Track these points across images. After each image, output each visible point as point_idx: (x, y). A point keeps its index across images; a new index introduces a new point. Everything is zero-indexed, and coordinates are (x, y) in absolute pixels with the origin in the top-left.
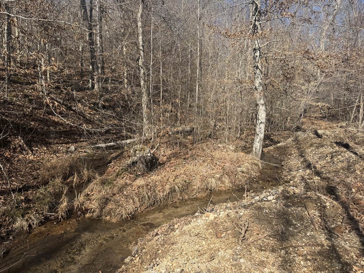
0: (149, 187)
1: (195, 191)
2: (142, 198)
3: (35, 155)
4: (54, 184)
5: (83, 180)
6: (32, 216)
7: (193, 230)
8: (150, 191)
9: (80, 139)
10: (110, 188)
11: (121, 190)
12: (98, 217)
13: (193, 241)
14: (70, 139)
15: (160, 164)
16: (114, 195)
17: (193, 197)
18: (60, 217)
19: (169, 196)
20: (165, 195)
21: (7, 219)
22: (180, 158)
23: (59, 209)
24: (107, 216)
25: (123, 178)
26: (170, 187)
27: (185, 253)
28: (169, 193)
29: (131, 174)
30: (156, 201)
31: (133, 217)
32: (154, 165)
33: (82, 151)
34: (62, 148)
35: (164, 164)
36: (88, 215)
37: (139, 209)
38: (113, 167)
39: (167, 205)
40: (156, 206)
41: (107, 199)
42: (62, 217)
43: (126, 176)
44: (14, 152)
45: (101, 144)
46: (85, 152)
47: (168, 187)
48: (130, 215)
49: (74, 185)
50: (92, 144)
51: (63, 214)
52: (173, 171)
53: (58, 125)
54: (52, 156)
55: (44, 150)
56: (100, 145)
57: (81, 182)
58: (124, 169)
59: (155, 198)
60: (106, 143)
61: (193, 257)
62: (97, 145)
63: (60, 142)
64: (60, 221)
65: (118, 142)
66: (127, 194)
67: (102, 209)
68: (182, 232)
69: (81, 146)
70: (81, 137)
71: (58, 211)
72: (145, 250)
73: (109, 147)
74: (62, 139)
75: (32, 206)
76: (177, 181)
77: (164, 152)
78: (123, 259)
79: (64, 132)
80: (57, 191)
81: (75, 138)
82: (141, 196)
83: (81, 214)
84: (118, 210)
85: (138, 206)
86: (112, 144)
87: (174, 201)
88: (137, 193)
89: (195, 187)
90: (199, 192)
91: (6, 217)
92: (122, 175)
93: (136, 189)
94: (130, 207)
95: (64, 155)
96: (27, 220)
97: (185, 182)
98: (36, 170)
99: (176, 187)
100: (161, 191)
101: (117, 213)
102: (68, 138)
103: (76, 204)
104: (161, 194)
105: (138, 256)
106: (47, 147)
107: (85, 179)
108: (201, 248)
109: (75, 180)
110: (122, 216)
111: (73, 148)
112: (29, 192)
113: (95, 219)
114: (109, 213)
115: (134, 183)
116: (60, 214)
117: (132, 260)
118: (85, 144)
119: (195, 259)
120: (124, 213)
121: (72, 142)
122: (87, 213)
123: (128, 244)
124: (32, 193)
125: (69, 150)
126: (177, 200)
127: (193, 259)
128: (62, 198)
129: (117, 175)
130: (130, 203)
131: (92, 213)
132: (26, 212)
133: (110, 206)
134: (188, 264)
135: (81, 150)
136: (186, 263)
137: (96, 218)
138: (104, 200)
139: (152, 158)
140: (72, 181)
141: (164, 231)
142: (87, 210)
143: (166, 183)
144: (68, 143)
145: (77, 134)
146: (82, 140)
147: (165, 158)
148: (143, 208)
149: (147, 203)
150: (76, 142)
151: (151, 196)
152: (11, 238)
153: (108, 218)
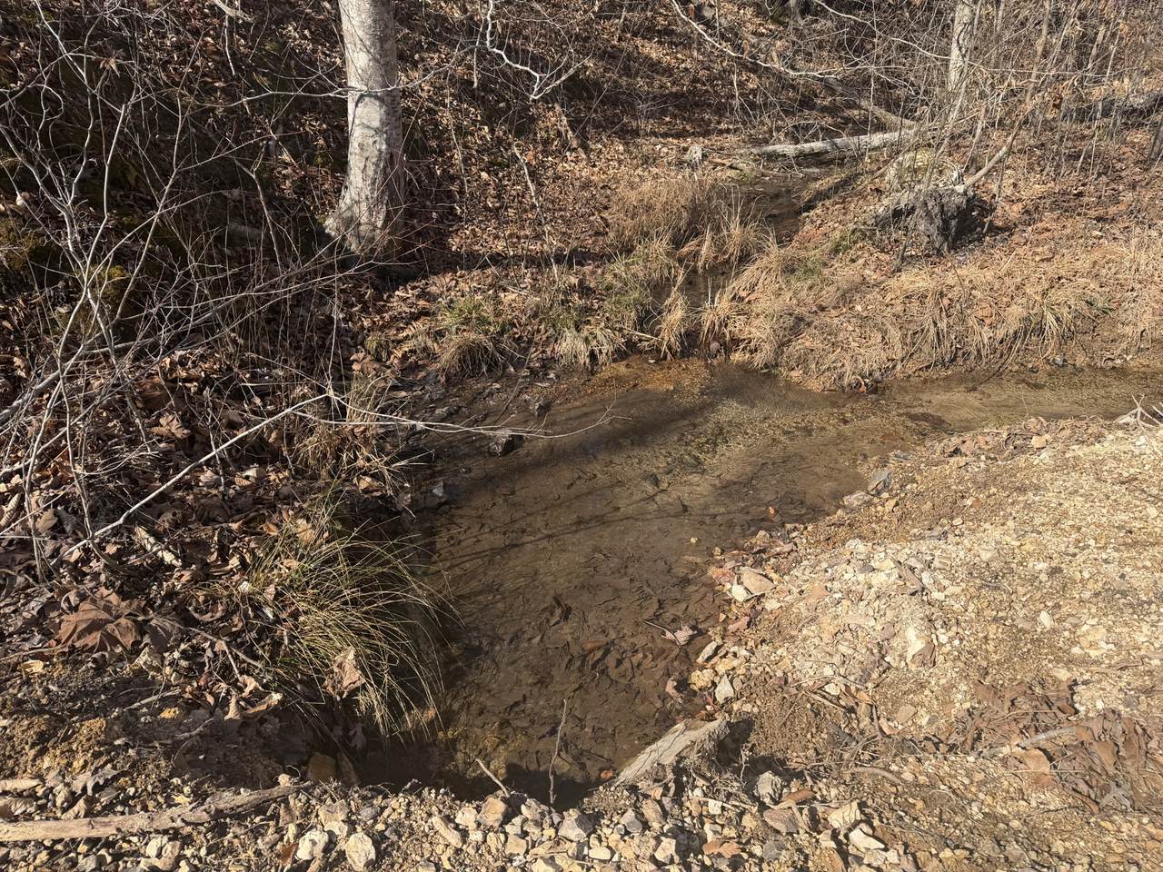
0: (946, 301)
1: (1124, 345)
2: (915, 334)
3: (594, 166)
4: (647, 254)
5: (725, 253)
6: (598, 332)
7: (1111, 464)
8: (948, 316)
9: (719, 123)
10: (810, 288)
11: (846, 298)
12: (766, 366)
13: (1108, 498)
14: (689, 120)
15: (994, 230)
16: (823, 309)
17: (1110, 364)
18: (664, 348)
19: (1013, 342)
20: (999, 337)
21: (542, 327)
22: (1079, 214)
23: (664, 325)
24: (793, 369)
25: (853, 261)
26: (1025, 314)
27: (1071, 523)
28: (1016, 333)
29: (882, 251)
30: (960, 353)
31: (876, 389)
32: (972, 231)
33: (724, 165)
34: (667, 149)
35: (1008, 229)
36: (737, 357)
37: (899, 367)
38: (819, 222)
39: (999, 374)
40: (959, 369)
41: (800, 319)
42: (670, 348)
43: (866, 255)
44: (546, 153)
45: (781, 143)
46: (731, 167)
47: (1016, 311)
48: (867, 381)
49: (700, 264)
50: (756, 142)
51: (672, 340)
52: (1042, 260)
53: (658, 73)
54: (639, 171)
55: (616, 151)
56: (779, 148)
57: (721, 259)
58: (860, 230)
59: (960, 342)
60: (797, 142)
61: (1103, 542)
62: (770, 148)
63: (662, 131)
64: (665, 358)
65: (838, 141)
66: (865, 314)
67: (782, 345)
68: (1068, 460)
69: (722, 149)
70: (721, 116)
71: (660, 330)
72: (915, 485)
73: (805, 155)
74: (668, 119)
75: (596, 306)
76: (1057, 295)
77: (1015, 185)
78: (837, 497)
79: (676, 96)
80: (656, 276)
81: (703, 119)
82: (913, 327)
83: (718, 351)
84: (832, 357)
85: (899, 356)
86: (818, 145)
87: (1030, 366)
88: (899, 316)
89: (1128, 330)
90: (1140, 350)
91: (541, 322)
92: (852, 252)
93: (898, 301)
94: (872, 356)
95: (673, 174)
96: (586, 340)
97: (1090, 304)
98: (600, 212)
99: (1050, 318)
100: (988, 321)
101: (827, 366)
102: (684, 119)
103: (708, 318)
104: (986, 333)
105: (892, 497)
106: (626, 144)
107: (731, 250)
108: (1138, 524)
109: (704, 250)
110: (841, 377)
111: (696, 151)
112: (588, 269)
113: (756, 371)
114: (802, 361)
115: (893, 283)
116: (666, 338)
117: (869, 504)
118: (732, 138)
119: (1109, 551)
120: (848, 368)
121: (693, 134)
122: (736, 350)
123: (856, 460)
124: (593, 273)
125: (686, 157)
126: (1040, 364)
127: (1100, 548)
128: (668, 296)
129: (836, 251)
130: (872, 341)
131: (751, 352)
132: (584, 319)
133: (806, 342)
134: (1080, 558)
135: (719, 161)
136: (1074, 555)
137: (762, 369)
138: (790, 321)
139: (968, 201)
140: (696, 255)
141: (986, 447)
142: (736, 341)
143: (1012, 298)
144: (681, 135)
145: (710, 105)
146: (723, 126)
147: (1018, 207)
148: (911, 367)
149: (927, 353)
150: (706, 134)
151: (948, 333)
152: (552, 375)
153: (796, 375)
